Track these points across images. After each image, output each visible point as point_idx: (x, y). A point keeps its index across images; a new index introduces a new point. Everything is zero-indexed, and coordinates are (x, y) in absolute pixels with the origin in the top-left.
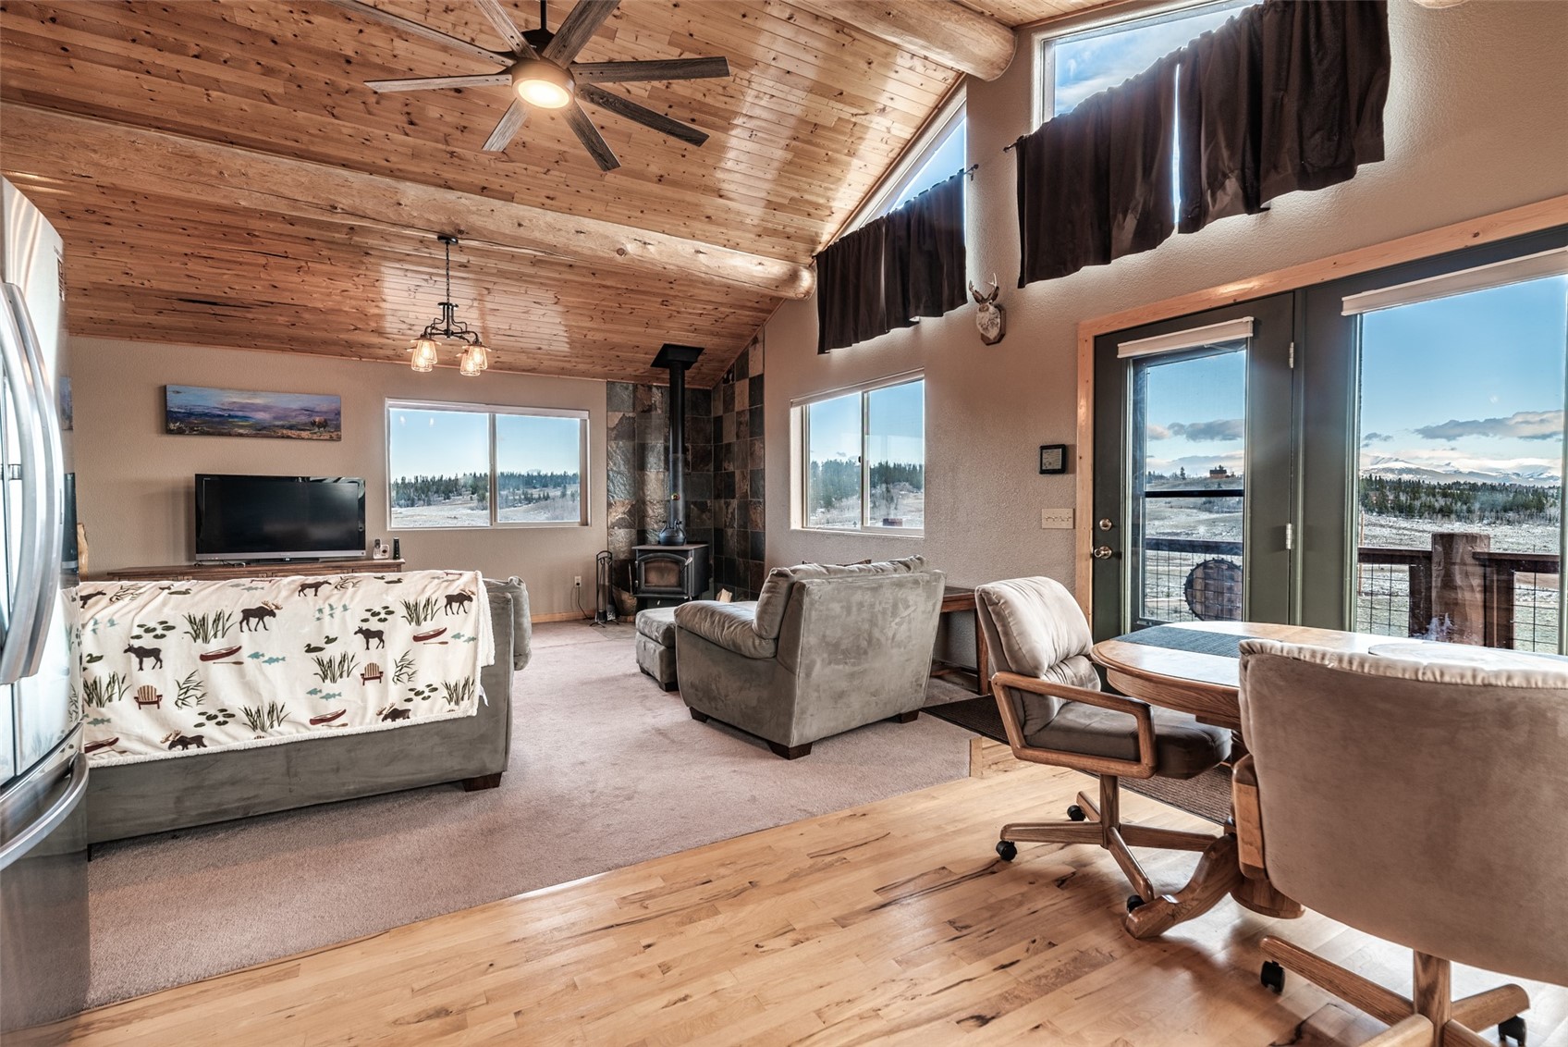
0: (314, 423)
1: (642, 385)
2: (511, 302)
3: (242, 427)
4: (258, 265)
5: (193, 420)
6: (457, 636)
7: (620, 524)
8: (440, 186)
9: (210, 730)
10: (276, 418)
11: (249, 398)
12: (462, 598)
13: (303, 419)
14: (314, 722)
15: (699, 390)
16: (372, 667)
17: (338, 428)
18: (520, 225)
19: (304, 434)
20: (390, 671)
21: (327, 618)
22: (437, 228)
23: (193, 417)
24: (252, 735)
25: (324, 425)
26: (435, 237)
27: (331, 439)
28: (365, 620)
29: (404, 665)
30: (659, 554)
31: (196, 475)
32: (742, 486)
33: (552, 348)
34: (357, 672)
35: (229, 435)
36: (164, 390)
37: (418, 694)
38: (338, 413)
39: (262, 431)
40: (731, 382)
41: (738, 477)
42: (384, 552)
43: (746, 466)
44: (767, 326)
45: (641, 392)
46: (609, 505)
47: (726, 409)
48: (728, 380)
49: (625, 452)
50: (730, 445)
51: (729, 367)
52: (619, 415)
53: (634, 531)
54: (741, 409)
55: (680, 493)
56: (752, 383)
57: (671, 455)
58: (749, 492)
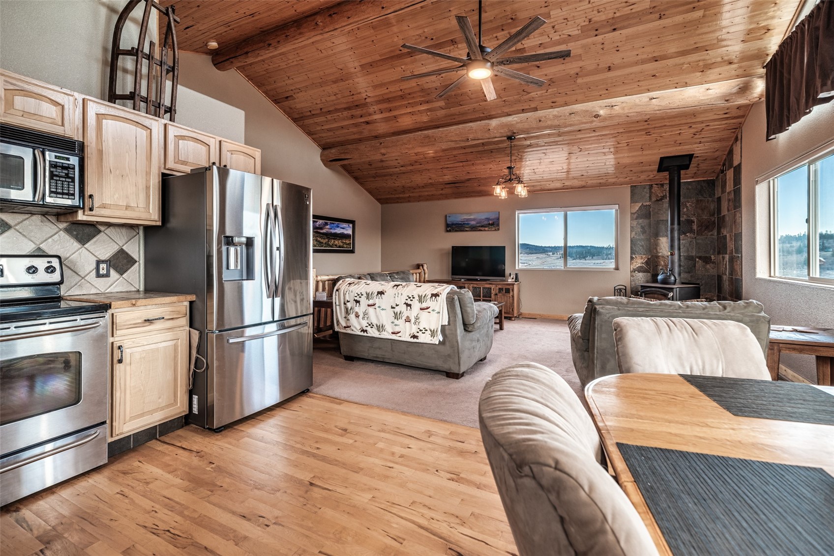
0: (489, 224)
1: (657, 184)
2: (558, 156)
3: (467, 228)
4: (460, 166)
6: (433, 310)
7: (640, 270)
8: (506, 116)
9: (369, 329)
10: (477, 223)
11: (469, 216)
12: (436, 295)
13: (486, 222)
14: (393, 333)
15: (703, 181)
16: (408, 317)
17: (498, 225)
18: (540, 121)
19: (486, 229)
20: (413, 320)
21: (396, 297)
22: (505, 135)
23: (454, 225)
24: (378, 333)
25: (493, 224)
26: (505, 138)
27: (495, 230)
28: (407, 300)
29: (417, 318)
30: (653, 289)
31: (453, 247)
32: (731, 245)
33: (589, 174)
34: (404, 318)
35: (463, 231)
36: (446, 216)
37: (421, 330)
38: (498, 219)
39: (474, 229)
40: (725, 172)
41: (728, 239)
42: (513, 278)
43: (732, 231)
44: (743, 127)
45: (655, 189)
46: (632, 258)
47: (722, 191)
48: (723, 170)
49: (643, 227)
50: (724, 216)
51: (723, 162)
52: (639, 204)
53: (649, 274)
54: (730, 190)
55: (675, 251)
56: (735, 170)
57: (671, 227)
58: (734, 249)
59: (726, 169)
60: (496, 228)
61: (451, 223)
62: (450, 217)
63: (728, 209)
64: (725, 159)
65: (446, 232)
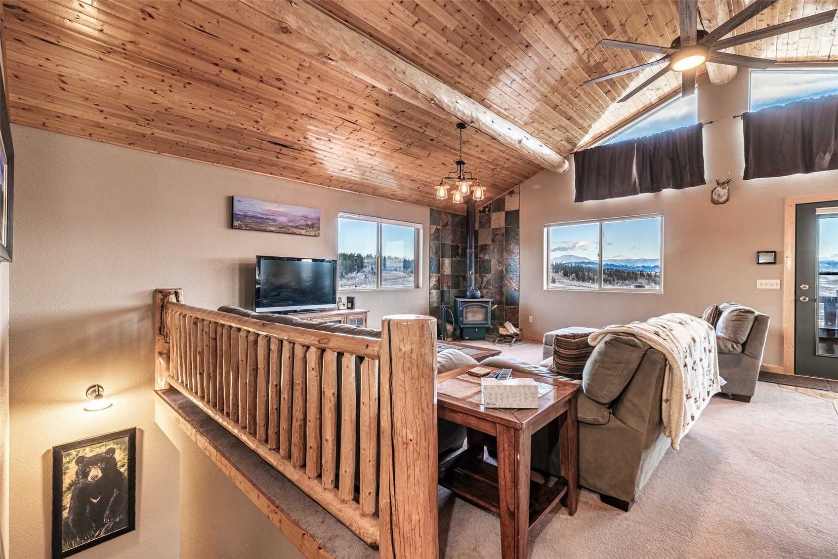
0: (307, 225)
1: (444, 212)
3: (272, 226)
5: (247, 220)
7: (434, 288)
8: (467, 95)
10: (289, 221)
11: (276, 208)
13: (303, 222)
17: (319, 228)
18: (493, 122)
19: (303, 232)
23: (247, 218)
25: (312, 226)
27: (316, 236)
30: (474, 303)
31: (258, 256)
32: (497, 267)
35: (266, 231)
36: (232, 199)
38: (319, 220)
39: (283, 230)
40: (487, 213)
41: (494, 262)
42: (344, 305)
43: (502, 257)
44: (521, 185)
45: (443, 216)
46: (430, 277)
47: (481, 227)
48: (484, 211)
49: (436, 248)
50: (486, 245)
51: (486, 205)
52: (434, 227)
53: (439, 291)
54: (497, 227)
55: (473, 270)
56: (508, 214)
57: (468, 251)
58: (504, 270)
59: (489, 211)
60: (317, 233)
61: (242, 214)
62: (240, 201)
63: (493, 241)
64: (490, 204)
65: (230, 228)
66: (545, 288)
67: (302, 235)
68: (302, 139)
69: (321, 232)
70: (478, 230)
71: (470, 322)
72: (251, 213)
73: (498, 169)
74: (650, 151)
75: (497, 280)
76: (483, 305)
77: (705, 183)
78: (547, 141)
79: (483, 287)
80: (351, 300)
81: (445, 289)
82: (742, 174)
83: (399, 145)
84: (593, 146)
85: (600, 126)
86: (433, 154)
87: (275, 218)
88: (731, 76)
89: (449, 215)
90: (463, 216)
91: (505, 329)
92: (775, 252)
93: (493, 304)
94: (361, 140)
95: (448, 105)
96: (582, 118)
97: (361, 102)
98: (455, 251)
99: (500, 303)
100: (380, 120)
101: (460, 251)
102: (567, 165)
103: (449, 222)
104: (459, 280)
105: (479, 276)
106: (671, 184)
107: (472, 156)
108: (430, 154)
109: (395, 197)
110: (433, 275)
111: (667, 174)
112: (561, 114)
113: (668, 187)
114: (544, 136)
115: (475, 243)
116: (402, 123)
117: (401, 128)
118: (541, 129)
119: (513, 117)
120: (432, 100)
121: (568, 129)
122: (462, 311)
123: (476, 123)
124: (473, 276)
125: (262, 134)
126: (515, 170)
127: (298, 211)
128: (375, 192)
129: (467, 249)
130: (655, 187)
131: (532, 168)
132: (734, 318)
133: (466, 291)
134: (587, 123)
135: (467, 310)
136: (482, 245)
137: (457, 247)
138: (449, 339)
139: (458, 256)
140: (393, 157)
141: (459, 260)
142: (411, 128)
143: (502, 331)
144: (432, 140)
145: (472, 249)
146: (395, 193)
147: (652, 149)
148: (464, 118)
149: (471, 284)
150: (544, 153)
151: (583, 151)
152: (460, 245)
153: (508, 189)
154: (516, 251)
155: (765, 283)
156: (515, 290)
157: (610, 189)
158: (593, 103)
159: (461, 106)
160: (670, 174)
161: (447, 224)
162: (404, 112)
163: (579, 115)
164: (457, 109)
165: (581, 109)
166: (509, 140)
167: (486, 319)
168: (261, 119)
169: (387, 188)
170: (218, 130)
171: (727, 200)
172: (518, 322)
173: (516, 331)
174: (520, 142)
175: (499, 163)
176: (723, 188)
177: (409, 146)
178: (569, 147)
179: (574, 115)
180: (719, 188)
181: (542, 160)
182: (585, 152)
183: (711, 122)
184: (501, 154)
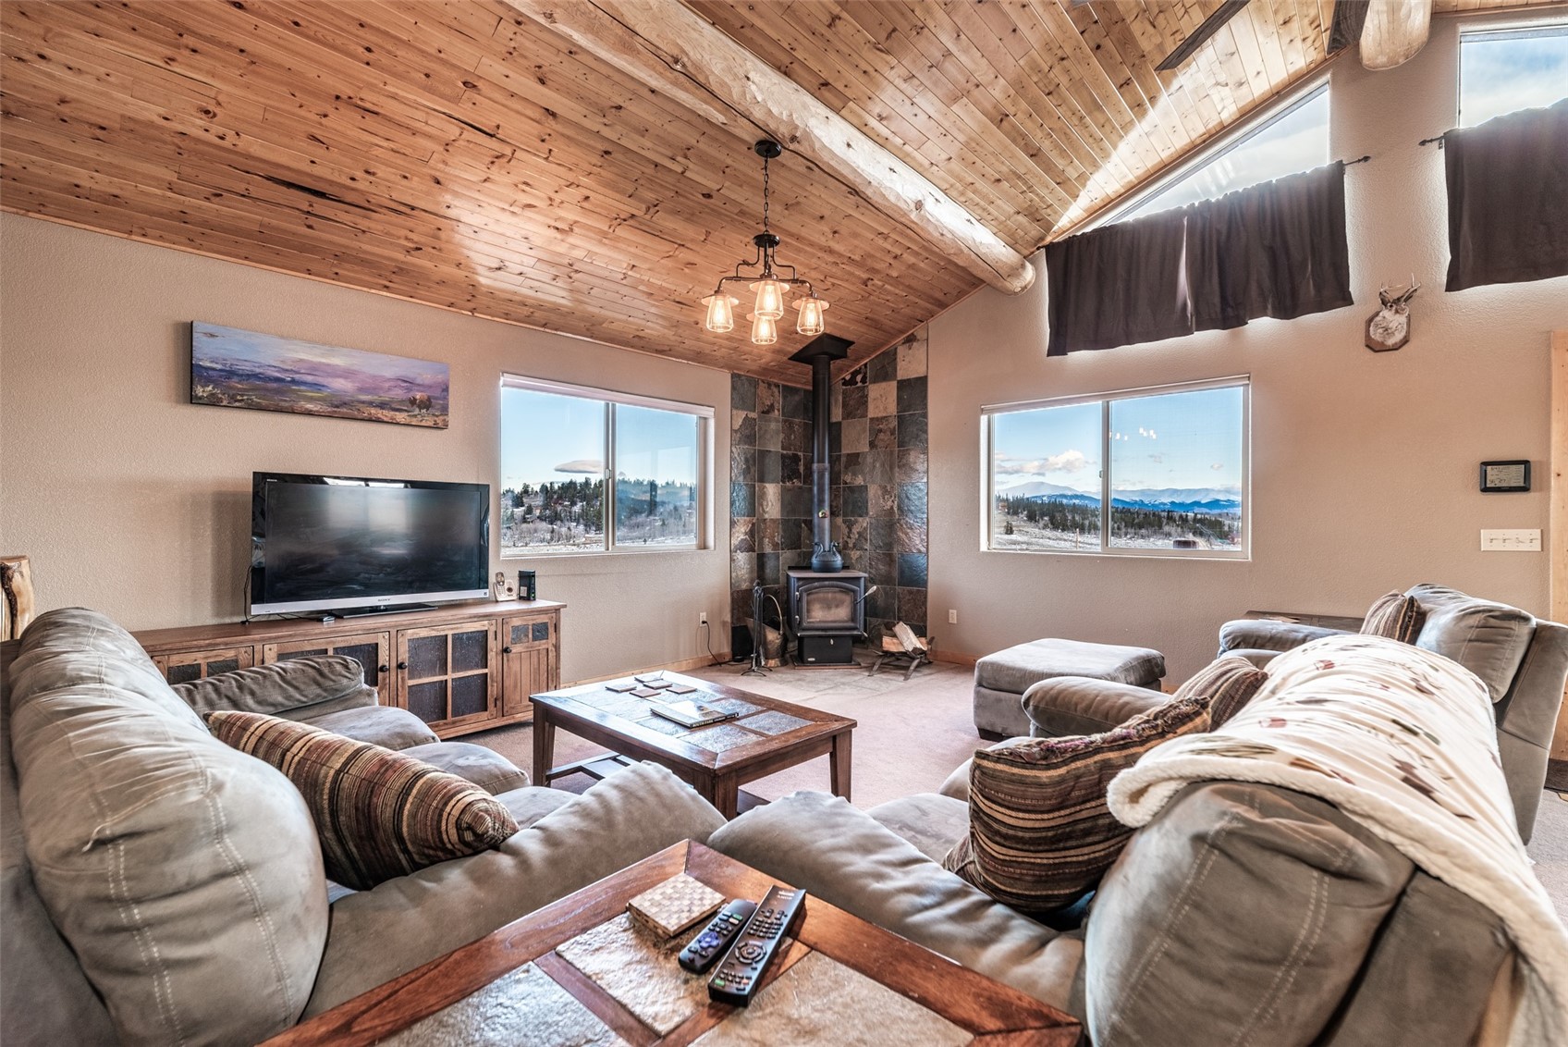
1: (763, 382)
4: (439, 141)
5: (235, 383)
7: (740, 548)
8: (778, 67)
10: (361, 390)
11: (323, 355)
13: (398, 394)
17: (445, 410)
18: (848, 145)
19: (400, 417)
23: (235, 379)
27: (436, 427)
30: (826, 583)
32: (880, 502)
36: (188, 330)
38: (446, 390)
39: (342, 409)
40: (859, 384)
41: (873, 491)
42: (510, 590)
43: (891, 480)
44: (932, 323)
45: (762, 389)
46: (732, 524)
47: (848, 414)
48: (852, 382)
49: (747, 460)
50: (857, 455)
51: (857, 367)
52: (743, 414)
53: (754, 555)
54: (880, 415)
55: (827, 510)
56: (903, 385)
57: (815, 466)
58: (895, 509)
59: (864, 381)
60: (439, 420)
61: (219, 367)
62: (212, 336)
63: (872, 445)
64: (866, 365)
65: (185, 402)
66: (984, 547)
67: (398, 424)
68: (359, 174)
69: (451, 418)
70: (840, 423)
71: (816, 625)
72: (247, 367)
73: (876, 281)
74: (1219, 232)
75: (882, 532)
76: (847, 586)
77: (1351, 303)
78: (985, 214)
79: (851, 545)
80: (527, 579)
81: (768, 549)
82: (1443, 278)
83: (628, 207)
84: (1089, 229)
85: (1105, 181)
86: (715, 236)
87: (320, 380)
88: (1415, 45)
89: (775, 390)
90: (806, 391)
91: (895, 640)
92: (1526, 463)
93: (872, 581)
94: (524, 187)
95: (723, 84)
96: (1063, 153)
97: (493, 68)
98: (792, 469)
99: (886, 580)
100: (559, 127)
101: (802, 469)
102: (1029, 274)
103: (776, 405)
104: (797, 531)
105: (844, 522)
106: (1270, 307)
107: (812, 244)
108: (708, 233)
109: (642, 343)
110: (742, 519)
111: (1260, 286)
112: (1014, 141)
113: (1264, 314)
114: (977, 199)
115: (830, 451)
116: (623, 142)
117: (620, 156)
118: (971, 180)
119: (899, 141)
120: (676, 61)
121: (1032, 181)
122: (800, 600)
123: (806, 144)
124: (827, 521)
125: (236, 153)
126: (914, 283)
127: (385, 368)
128: (593, 329)
129: (813, 462)
130: (1230, 315)
131: (953, 280)
132: (1472, 634)
133: (811, 554)
134: (1076, 169)
135: (812, 597)
136: (848, 455)
137: (796, 459)
138: (772, 663)
139: (798, 477)
140: (618, 239)
141: (800, 488)
142: (649, 160)
143: (889, 644)
144: (708, 196)
145: (824, 462)
146: (641, 334)
147: (1224, 231)
148: (773, 126)
149: (822, 541)
150: (978, 240)
151: (1065, 241)
152: (801, 454)
153: (902, 332)
154: (921, 467)
155: (1501, 537)
156: (920, 551)
157: (1127, 325)
158: (1089, 113)
159: (760, 89)
160: (1267, 283)
161: (771, 408)
162: (619, 108)
163: (1057, 146)
164: (748, 96)
165: (1061, 129)
166: (892, 199)
167: (853, 619)
168: (219, 104)
169: (620, 320)
170: (99, 133)
171: (1405, 341)
172: (925, 621)
173: (919, 645)
174: (919, 205)
175: (878, 266)
176: (1397, 312)
177: (653, 210)
178: (1035, 231)
179: (1046, 146)
180: (1386, 313)
181: (973, 256)
182: (1071, 242)
183: (1366, 159)
184: (880, 241)
